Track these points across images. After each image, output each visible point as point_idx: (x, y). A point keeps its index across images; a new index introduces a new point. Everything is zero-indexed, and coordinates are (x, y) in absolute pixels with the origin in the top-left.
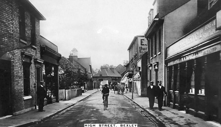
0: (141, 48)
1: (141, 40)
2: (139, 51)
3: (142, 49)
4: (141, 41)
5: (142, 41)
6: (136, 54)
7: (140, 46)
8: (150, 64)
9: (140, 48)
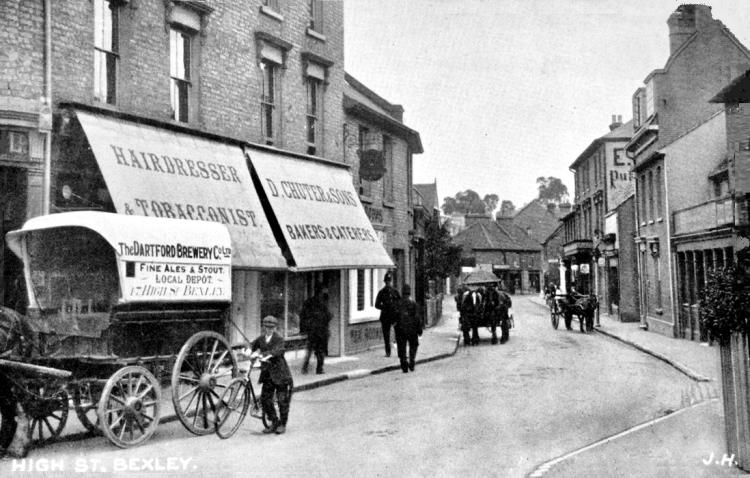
0: (614, 174)
1: (615, 150)
2: (609, 184)
3: (617, 177)
4: (615, 154)
5: (618, 153)
6: (601, 191)
7: (614, 168)
8: (642, 239)
9: (611, 174)
